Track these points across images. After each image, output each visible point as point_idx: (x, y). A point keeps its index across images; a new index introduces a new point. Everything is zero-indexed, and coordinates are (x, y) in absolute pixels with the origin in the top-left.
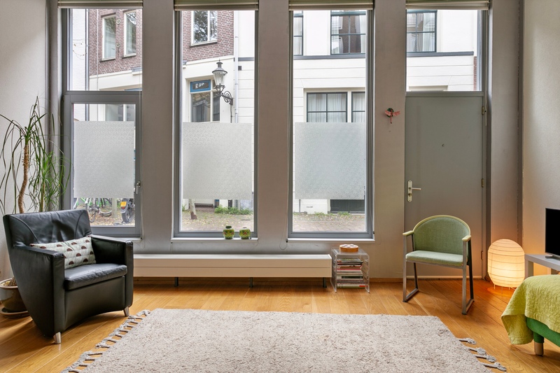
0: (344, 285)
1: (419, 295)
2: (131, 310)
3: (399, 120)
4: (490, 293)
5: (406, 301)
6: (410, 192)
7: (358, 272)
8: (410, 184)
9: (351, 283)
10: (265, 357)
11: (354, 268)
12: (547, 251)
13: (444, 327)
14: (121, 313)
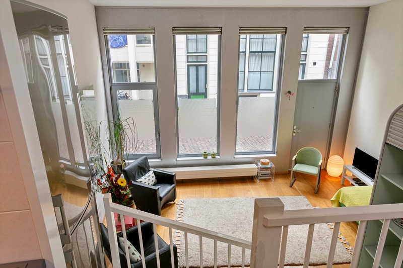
0: (262, 178)
1: (296, 182)
2: (176, 201)
3: (293, 98)
4: (326, 178)
5: (291, 187)
6: (295, 131)
7: (269, 172)
8: (295, 127)
9: (265, 176)
10: (245, 221)
11: (267, 170)
12: (353, 165)
13: (308, 203)
14: (173, 202)
